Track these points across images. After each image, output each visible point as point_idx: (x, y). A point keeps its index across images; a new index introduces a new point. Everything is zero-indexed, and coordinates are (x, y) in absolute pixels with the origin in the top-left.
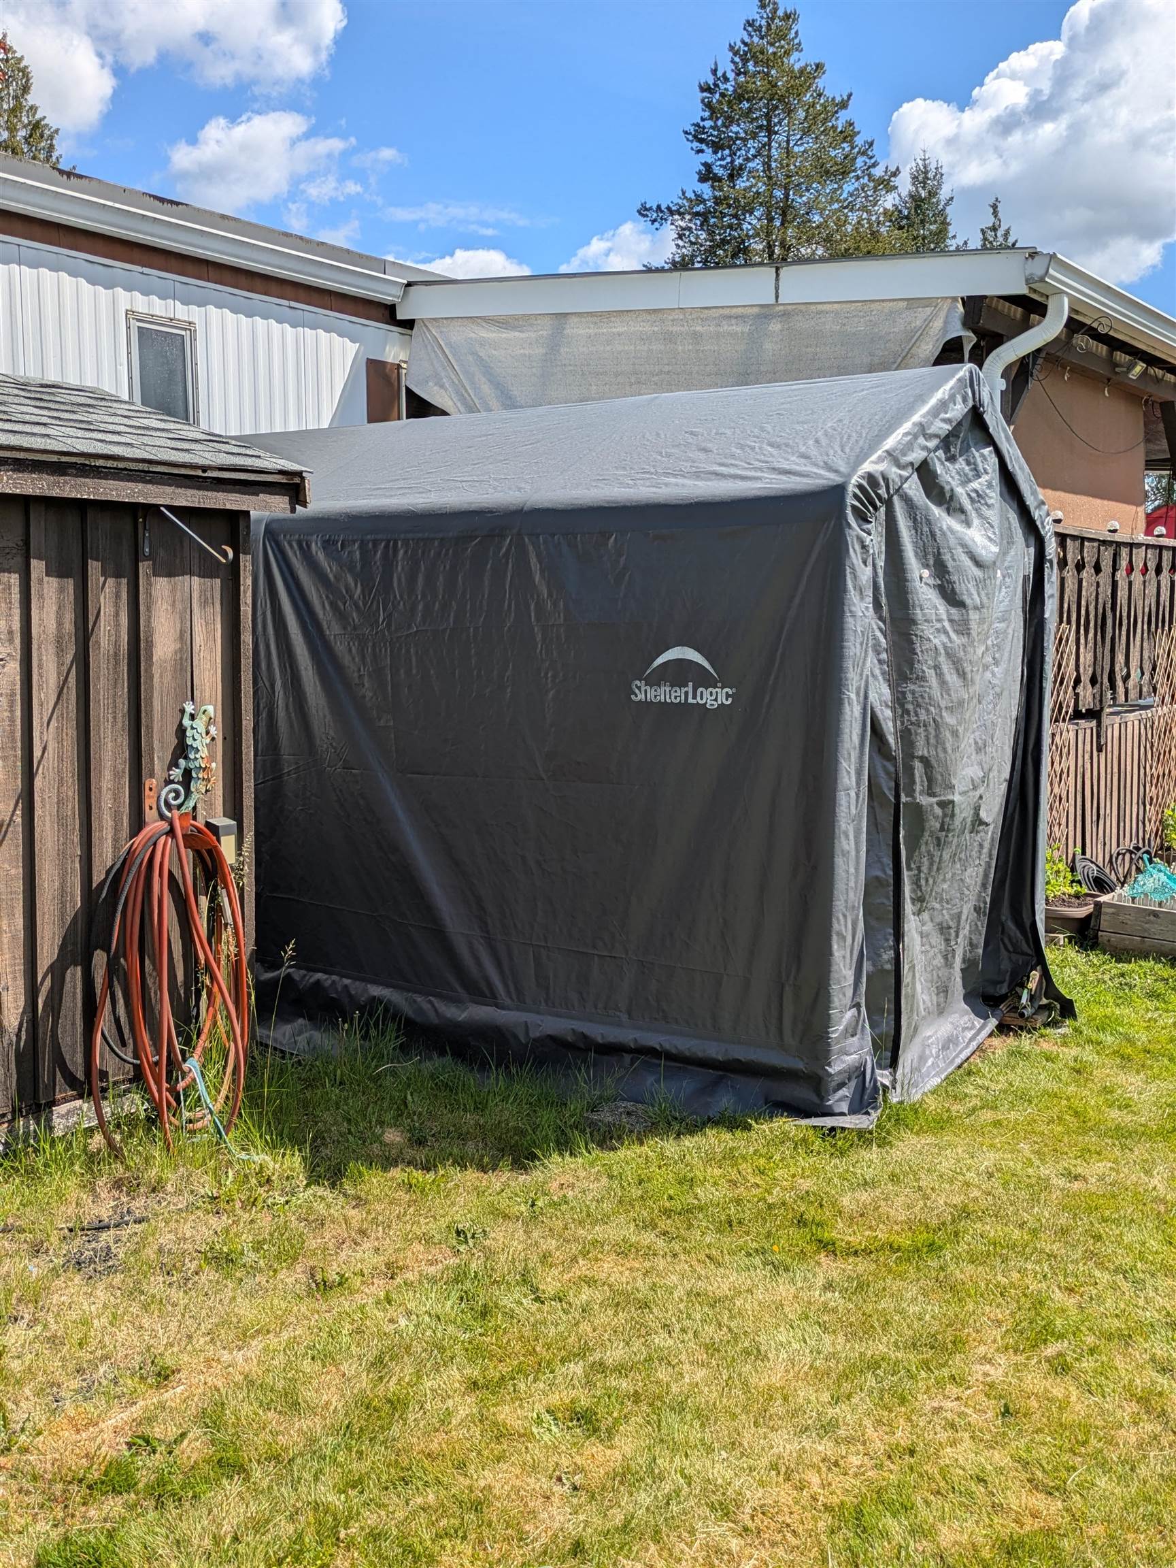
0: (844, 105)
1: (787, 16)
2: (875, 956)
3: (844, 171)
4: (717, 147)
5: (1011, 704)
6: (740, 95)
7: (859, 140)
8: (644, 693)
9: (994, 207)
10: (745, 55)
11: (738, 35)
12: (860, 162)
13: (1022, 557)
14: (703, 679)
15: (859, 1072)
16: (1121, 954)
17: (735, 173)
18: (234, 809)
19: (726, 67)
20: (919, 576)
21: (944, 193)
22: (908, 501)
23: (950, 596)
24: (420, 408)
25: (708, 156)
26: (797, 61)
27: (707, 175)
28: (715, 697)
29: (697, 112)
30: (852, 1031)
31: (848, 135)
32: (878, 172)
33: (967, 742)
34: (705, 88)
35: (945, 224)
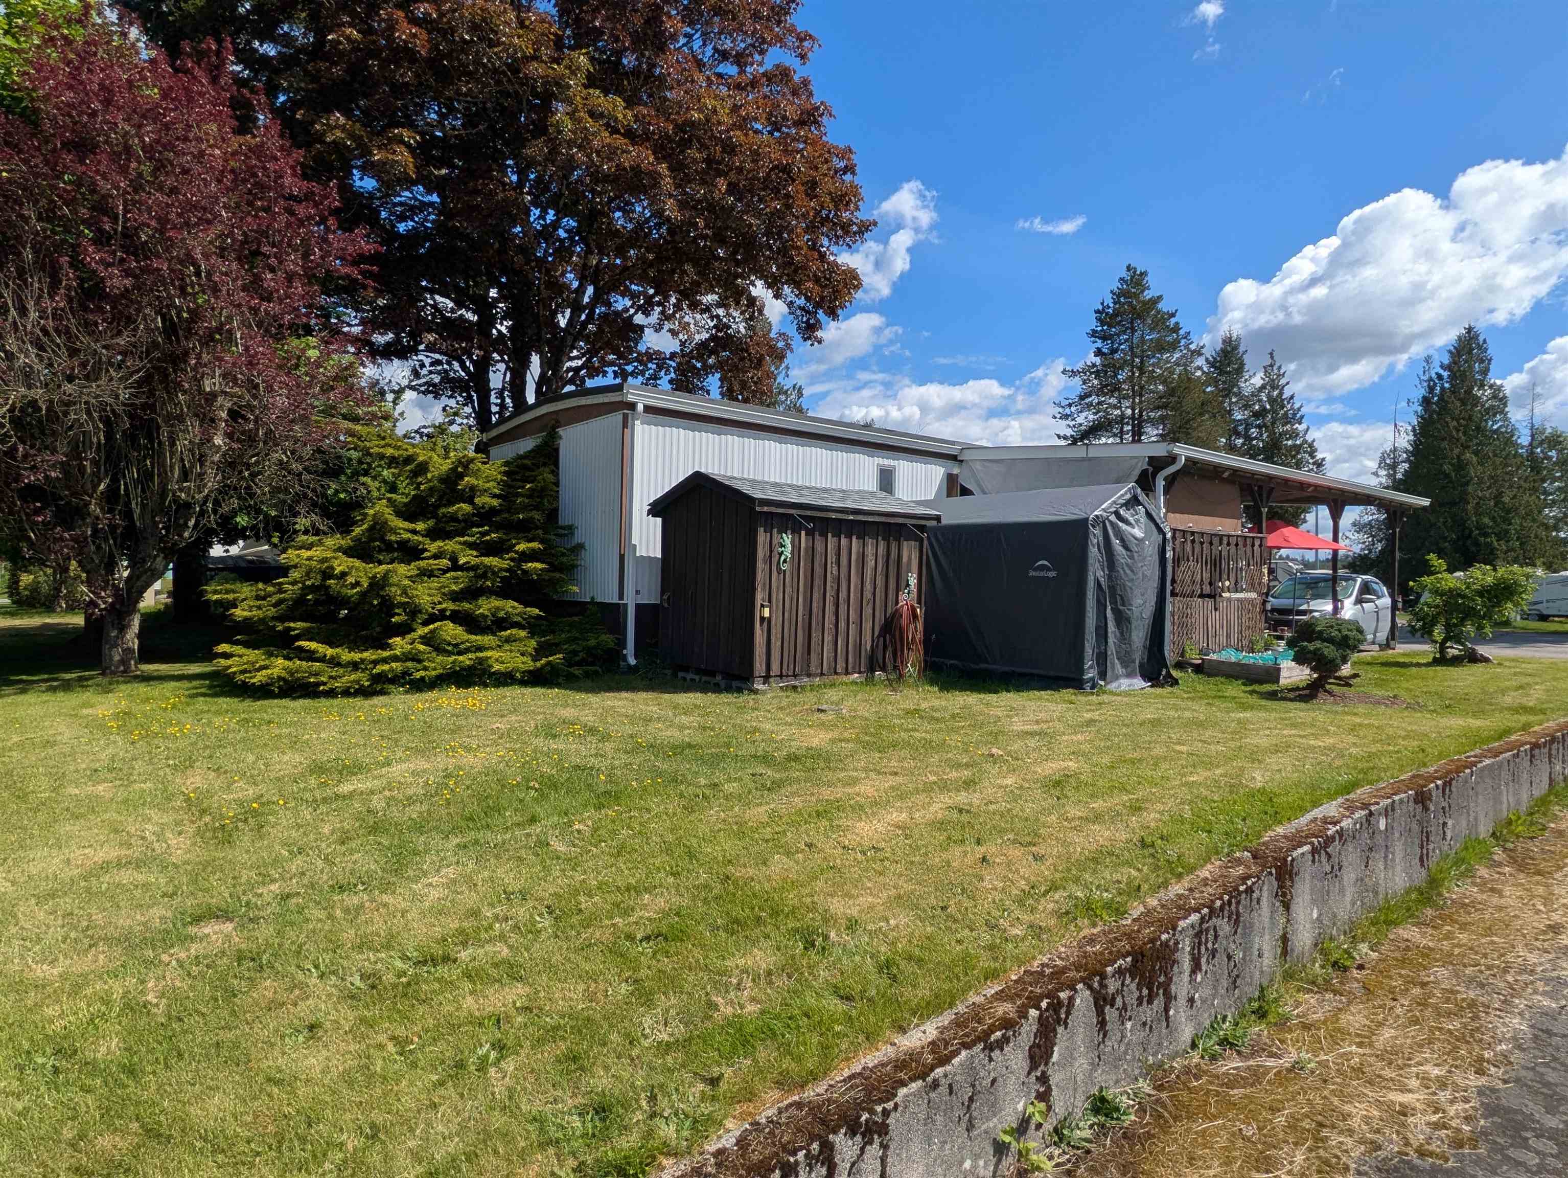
0: (1173, 315)
1: (1142, 274)
2: (1099, 647)
3: (1174, 346)
4: (1104, 338)
5: (1155, 583)
6: (1116, 314)
7: (1182, 332)
8: (1032, 573)
9: (1271, 354)
10: (1118, 295)
11: (1115, 285)
12: (1183, 342)
13: (1157, 538)
14: (1049, 569)
15: (1092, 679)
16: (1210, 675)
17: (1114, 351)
18: (919, 602)
19: (1109, 301)
20: (1116, 542)
21: (1242, 349)
22: (1111, 522)
23: (1126, 548)
24: (965, 492)
25: (1099, 344)
26: (1148, 295)
27: (1099, 352)
28: (1052, 574)
29: (1093, 324)
30: (1091, 667)
31: (1176, 329)
32: (1193, 347)
33: (1137, 592)
34: (1097, 312)
35: (1242, 365)
